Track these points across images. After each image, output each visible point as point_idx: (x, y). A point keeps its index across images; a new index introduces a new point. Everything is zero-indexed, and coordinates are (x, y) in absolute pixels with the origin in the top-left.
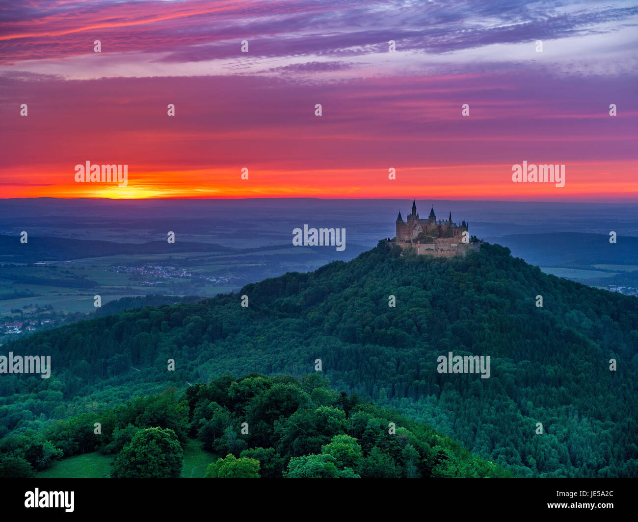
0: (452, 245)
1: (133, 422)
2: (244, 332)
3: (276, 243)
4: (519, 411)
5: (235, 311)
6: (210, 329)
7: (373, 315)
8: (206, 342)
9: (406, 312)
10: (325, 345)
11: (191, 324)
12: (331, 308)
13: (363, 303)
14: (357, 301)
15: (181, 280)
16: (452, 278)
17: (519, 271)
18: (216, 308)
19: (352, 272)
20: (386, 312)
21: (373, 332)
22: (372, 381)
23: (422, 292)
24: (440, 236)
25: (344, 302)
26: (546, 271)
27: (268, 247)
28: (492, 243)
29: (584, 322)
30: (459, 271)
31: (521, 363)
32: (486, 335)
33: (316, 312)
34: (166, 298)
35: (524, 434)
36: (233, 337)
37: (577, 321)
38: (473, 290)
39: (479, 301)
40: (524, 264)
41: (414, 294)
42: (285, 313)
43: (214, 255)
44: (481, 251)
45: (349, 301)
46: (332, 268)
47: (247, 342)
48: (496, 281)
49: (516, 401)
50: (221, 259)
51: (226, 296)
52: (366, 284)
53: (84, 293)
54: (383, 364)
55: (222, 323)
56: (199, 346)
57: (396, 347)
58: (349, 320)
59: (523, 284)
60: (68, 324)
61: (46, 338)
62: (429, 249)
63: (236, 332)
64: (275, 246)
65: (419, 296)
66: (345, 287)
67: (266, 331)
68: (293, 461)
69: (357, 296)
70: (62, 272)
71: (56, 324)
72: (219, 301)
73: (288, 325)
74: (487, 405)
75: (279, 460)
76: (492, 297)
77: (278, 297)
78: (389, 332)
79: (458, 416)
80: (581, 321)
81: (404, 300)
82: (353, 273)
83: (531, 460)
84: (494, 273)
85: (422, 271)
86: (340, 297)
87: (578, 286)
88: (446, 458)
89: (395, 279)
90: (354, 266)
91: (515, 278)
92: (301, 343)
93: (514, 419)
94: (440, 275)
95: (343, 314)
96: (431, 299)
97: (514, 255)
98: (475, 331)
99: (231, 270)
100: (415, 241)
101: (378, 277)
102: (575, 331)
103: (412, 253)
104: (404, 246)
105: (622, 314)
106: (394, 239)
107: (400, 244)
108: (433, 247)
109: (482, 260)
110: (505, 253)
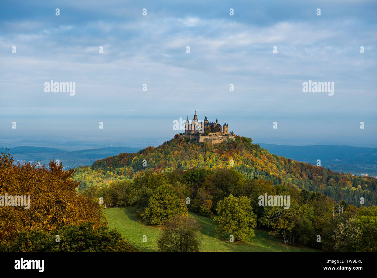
0: (219, 136)
24: (212, 131)
28: (241, 136)
30: (224, 151)
44: (236, 139)
52: (170, 159)
62: (205, 139)
82: (161, 153)
87: (289, 160)
102: (291, 184)
103: (196, 141)
104: (191, 137)
105: (314, 176)
106: (184, 134)
107: (188, 136)
108: (208, 137)
109: (237, 145)
110: (249, 141)
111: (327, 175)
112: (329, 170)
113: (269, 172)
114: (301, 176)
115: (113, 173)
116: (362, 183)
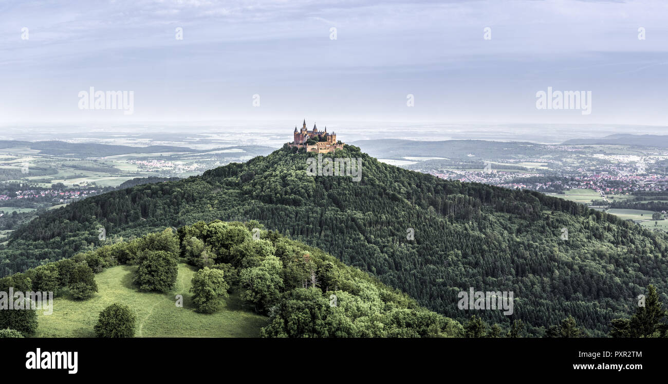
0: (327, 146)
1: (148, 248)
2: (206, 198)
4: (366, 241)
5: (200, 186)
6: (186, 196)
7: (281, 187)
8: (184, 203)
9: (301, 185)
10: (253, 205)
11: (175, 193)
12: (256, 183)
13: (275, 180)
14: (272, 179)
15: (168, 168)
17: (365, 160)
18: (189, 184)
19: (269, 162)
21: (281, 197)
22: (282, 226)
24: (319, 141)
25: (264, 180)
26: (380, 161)
28: (350, 145)
29: (402, 189)
31: (366, 214)
32: (347, 198)
33: (248, 186)
34: (160, 178)
35: (369, 254)
36: (200, 201)
37: (398, 189)
40: (368, 157)
41: (305, 175)
42: (229, 187)
43: (186, 154)
45: (267, 179)
46: (257, 160)
47: (208, 204)
49: (364, 236)
50: (190, 156)
51: (194, 177)
53: (113, 175)
54: (288, 216)
55: (193, 193)
56: (180, 206)
57: (295, 206)
58: (267, 190)
59: (368, 168)
60: (105, 193)
61: (93, 200)
62: (313, 149)
63: (201, 198)
64: (223, 148)
65: (308, 176)
66: (264, 171)
67: (219, 197)
68: (243, 271)
69: (272, 176)
70: (100, 163)
71: (98, 193)
72: (191, 180)
73: (231, 193)
74: (348, 238)
75: (233, 271)
77: (225, 177)
78: (291, 197)
79: (332, 245)
80: (400, 189)
81: (299, 178)
83: (374, 269)
86: (262, 177)
87: (398, 169)
88: (332, 268)
89: (294, 166)
90: (270, 158)
91: (364, 165)
92: (239, 204)
93: (363, 245)
96: (315, 178)
97: (363, 151)
98: (340, 196)
99: (196, 162)
100: (305, 144)
101: (283, 165)
102: (396, 194)
103: (304, 150)
104: (299, 147)
105: (422, 184)
106: (293, 143)
107: (296, 146)
108: (315, 147)
109: (344, 155)
110: (357, 151)
111: (436, 183)
112: (438, 177)
113: (375, 182)
114: (409, 184)
115: (222, 183)
116: (469, 190)
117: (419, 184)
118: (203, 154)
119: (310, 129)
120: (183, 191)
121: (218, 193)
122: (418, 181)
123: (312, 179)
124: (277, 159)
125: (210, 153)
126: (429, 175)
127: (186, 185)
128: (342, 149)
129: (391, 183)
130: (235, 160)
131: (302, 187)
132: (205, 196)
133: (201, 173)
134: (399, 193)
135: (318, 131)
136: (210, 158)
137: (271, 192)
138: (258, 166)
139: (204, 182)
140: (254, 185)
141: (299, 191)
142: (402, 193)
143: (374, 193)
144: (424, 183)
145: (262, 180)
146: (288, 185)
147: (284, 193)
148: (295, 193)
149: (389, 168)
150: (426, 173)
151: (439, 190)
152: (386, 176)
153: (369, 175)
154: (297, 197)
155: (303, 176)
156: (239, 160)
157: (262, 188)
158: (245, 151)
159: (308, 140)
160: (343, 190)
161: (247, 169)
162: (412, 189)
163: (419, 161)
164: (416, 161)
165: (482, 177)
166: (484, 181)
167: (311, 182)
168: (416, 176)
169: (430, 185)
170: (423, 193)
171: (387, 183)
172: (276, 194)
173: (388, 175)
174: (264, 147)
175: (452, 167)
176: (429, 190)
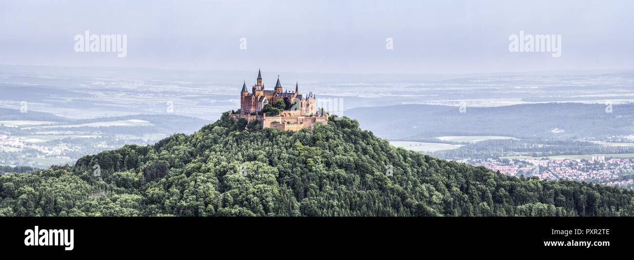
0: (299, 118)
2: (79, 208)
3: (111, 114)
5: (70, 184)
6: (43, 202)
7: (216, 192)
9: (251, 190)
11: (24, 196)
12: (172, 184)
13: (205, 179)
14: (200, 177)
16: (299, 153)
17: (368, 144)
18: (50, 180)
19: (195, 145)
20: (230, 190)
21: (216, 210)
23: (267, 167)
24: (286, 109)
25: (186, 178)
26: (394, 145)
27: (103, 118)
29: (434, 196)
30: (306, 145)
32: (336, 213)
33: (156, 188)
37: (428, 195)
38: (321, 165)
39: (328, 177)
40: (373, 137)
41: (260, 170)
42: (122, 189)
43: (47, 125)
44: (328, 123)
45: (190, 177)
46: (174, 141)
48: (344, 155)
51: (60, 168)
52: (208, 159)
55: (56, 197)
58: (190, 197)
59: (372, 158)
62: (274, 123)
64: (111, 117)
65: (264, 172)
66: (186, 162)
67: (102, 206)
69: (200, 172)
72: (54, 172)
73: (126, 201)
76: (342, 172)
77: (115, 171)
78: (233, 211)
80: (431, 196)
81: (249, 177)
82: (195, 147)
84: (343, 147)
85: (268, 146)
86: (182, 173)
87: (427, 159)
89: (240, 153)
90: (197, 139)
91: (365, 152)
94: (287, 149)
95: (184, 190)
96: (278, 176)
97: (363, 127)
98: (323, 209)
99: (65, 141)
100: (261, 114)
101: (221, 151)
102: (425, 206)
103: (258, 125)
104: (250, 119)
105: (471, 186)
106: (239, 112)
107: (244, 117)
108: (279, 119)
109: (330, 134)
110: (353, 126)
111: (495, 183)
112: (498, 172)
113: (386, 184)
114: (448, 186)
115: (109, 182)
116: (556, 194)
117: (465, 186)
118: (78, 126)
119: (270, 87)
120: (37, 193)
121: (101, 199)
122: (464, 181)
123: (273, 178)
124: (209, 141)
125: (89, 125)
126: (482, 168)
127: (43, 183)
128: (325, 123)
129: (415, 184)
130: (135, 141)
131: (254, 193)
132: (79, 203)
133: (72, 161)
134: (430, 203)
135: (284, 91)
136: (89, 134)
137: (197, 200)
138: (176, 152)
139: (77, 178)
140: (167, 187)
141: (247, 200)
142: (435, 203)
143: (385, 204)
144: (474, 185)
145: (181, 178)
146: (230, 188)
147: (220, 204)
148: (241, 204)
149: (411, 156)
150: (478, 165)
151: (500, 196)
152: (406, 172)
153: (375, 170)
154: (245, 210)
155: (256, 172)
156: (142, 141)
157: (182, 192)
158: (153, 125)
159: (265, 106)
160: (328, 199)
161: (156, 157)
162: (452, 195)
163: (463, 143)
164: (460, 144)
165: (579, 170)
166: (583, 177)
167: (271, 183)
168: (460, 172)
169: (484, 187)
170: (472, 203)
171: (407, 184)
172: (206, 204)
173: (409, 169)
174: (187, 118)
175: (523, 153)
176: (483, 197)
